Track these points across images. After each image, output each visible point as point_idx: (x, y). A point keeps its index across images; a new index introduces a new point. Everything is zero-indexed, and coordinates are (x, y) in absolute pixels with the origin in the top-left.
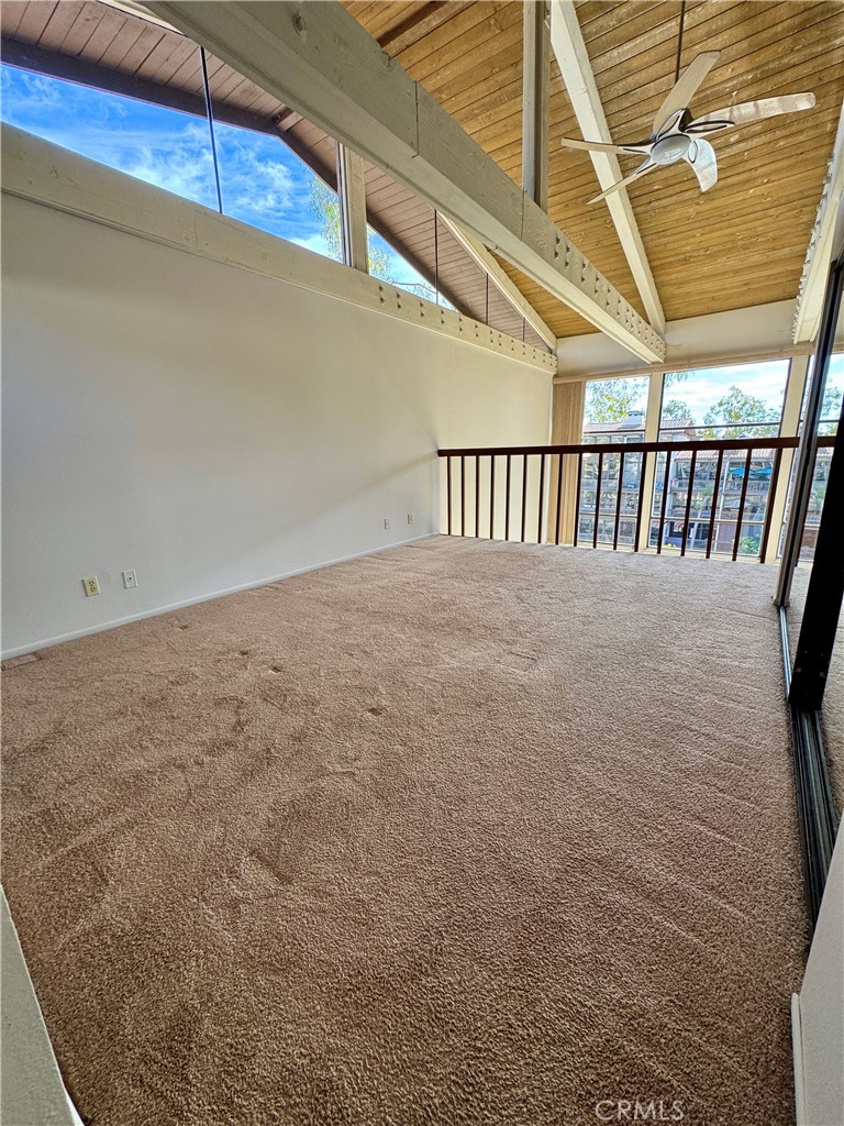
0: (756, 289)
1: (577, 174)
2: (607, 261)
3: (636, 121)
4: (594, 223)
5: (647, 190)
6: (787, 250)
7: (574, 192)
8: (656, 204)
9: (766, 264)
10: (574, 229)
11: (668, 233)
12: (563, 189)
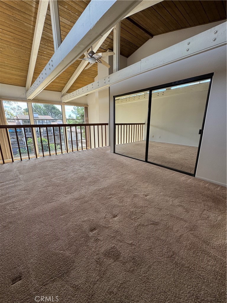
0: (54, 87)
1: (24, 32)
2: (19, 63)
3: (49, 33)
4: (21, 50)
5: (42, 52)
6: (63, 82)
7: (20, 37)
8: (43, 56)
9: (59, 83)
10: (13, 47)
11: (42, 65)
12: (16, 33)
